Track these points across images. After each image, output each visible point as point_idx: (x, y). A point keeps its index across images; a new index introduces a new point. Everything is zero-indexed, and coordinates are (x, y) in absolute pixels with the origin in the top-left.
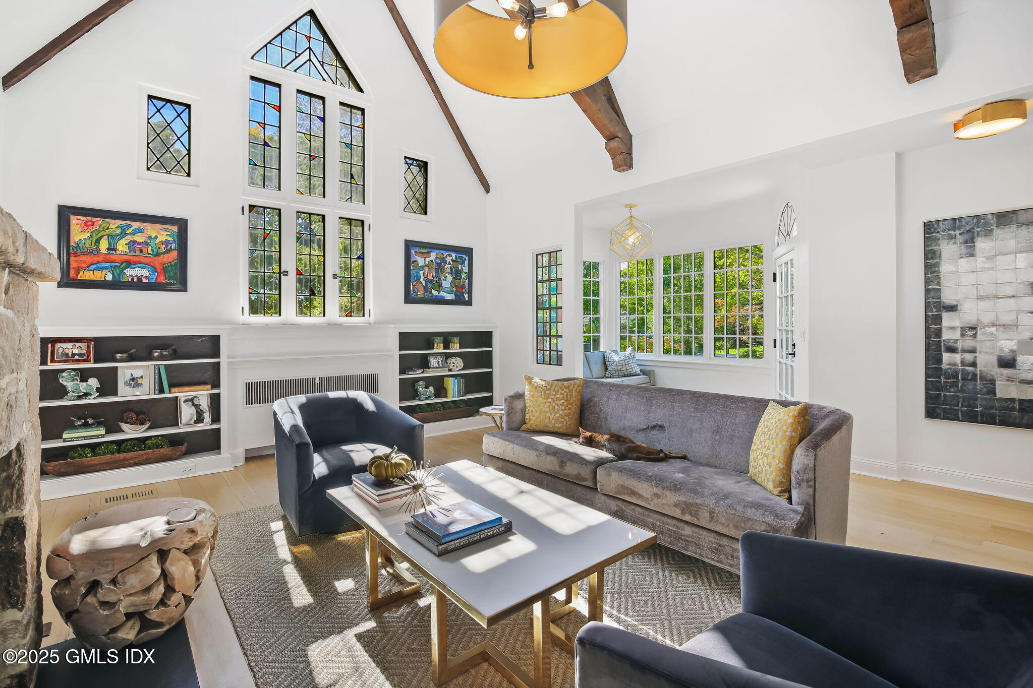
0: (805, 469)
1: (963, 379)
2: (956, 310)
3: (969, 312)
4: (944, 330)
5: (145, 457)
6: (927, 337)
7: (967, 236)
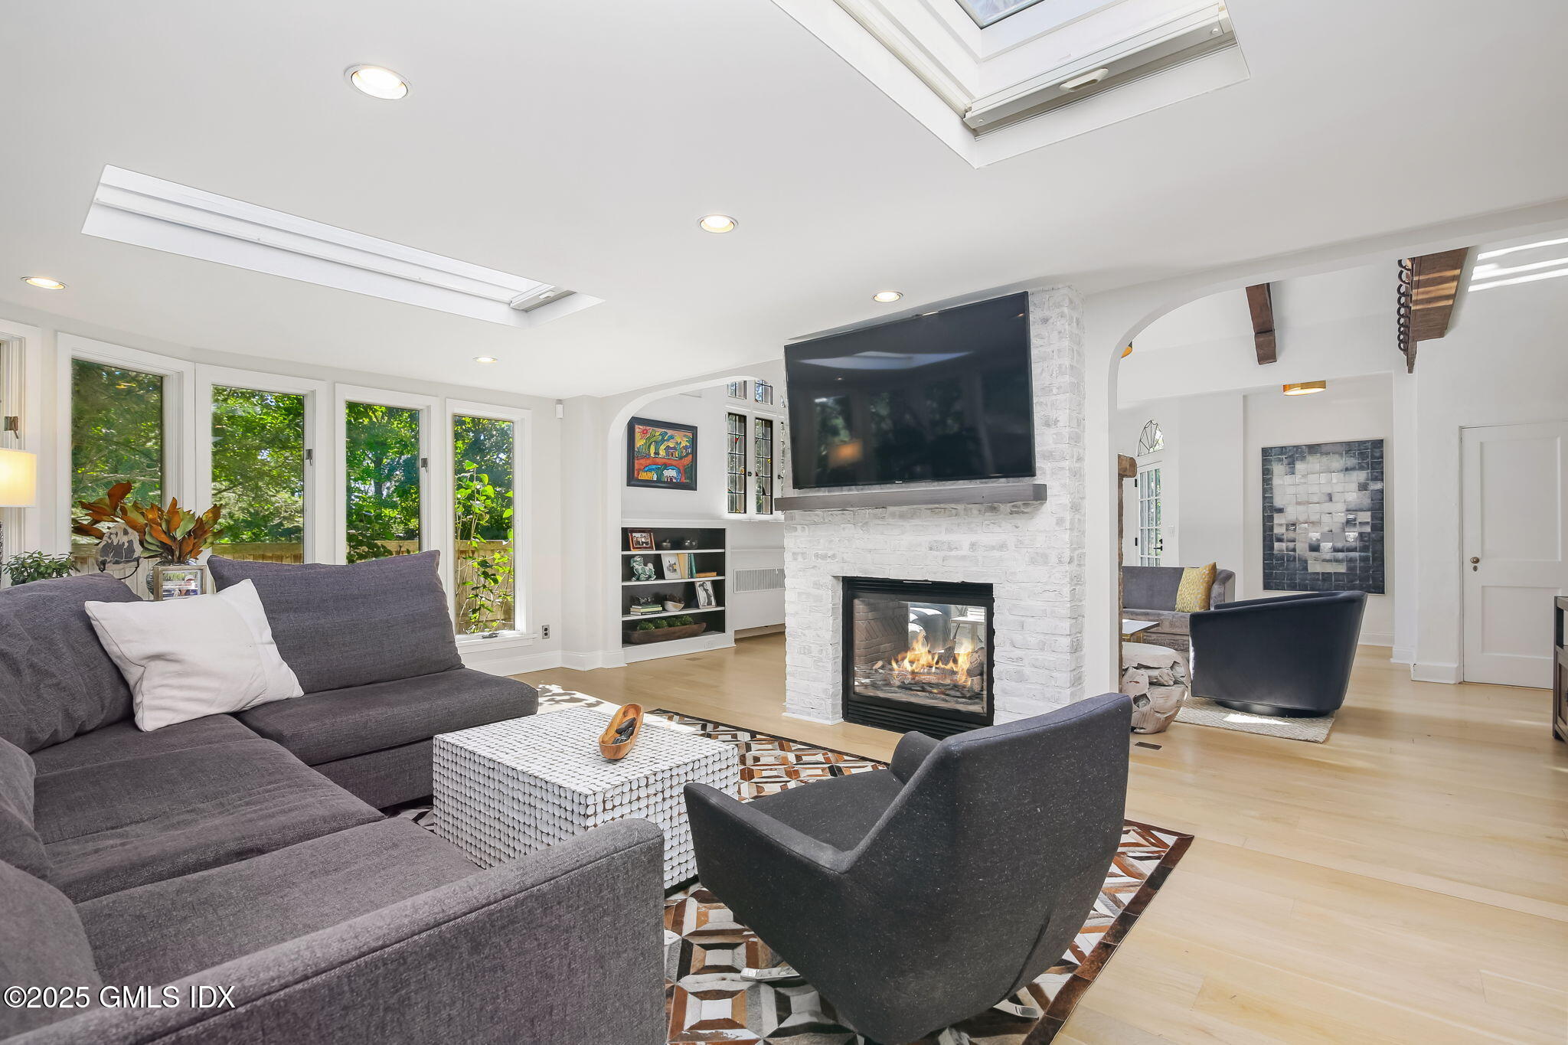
0: (1220, 594)
1: (1287, 561)
2: (1282, 512)
3: (1292, 513)
4: (1275, 526)
5: (684, 632)
6: (1264, 531)
7: (1290, 460)
